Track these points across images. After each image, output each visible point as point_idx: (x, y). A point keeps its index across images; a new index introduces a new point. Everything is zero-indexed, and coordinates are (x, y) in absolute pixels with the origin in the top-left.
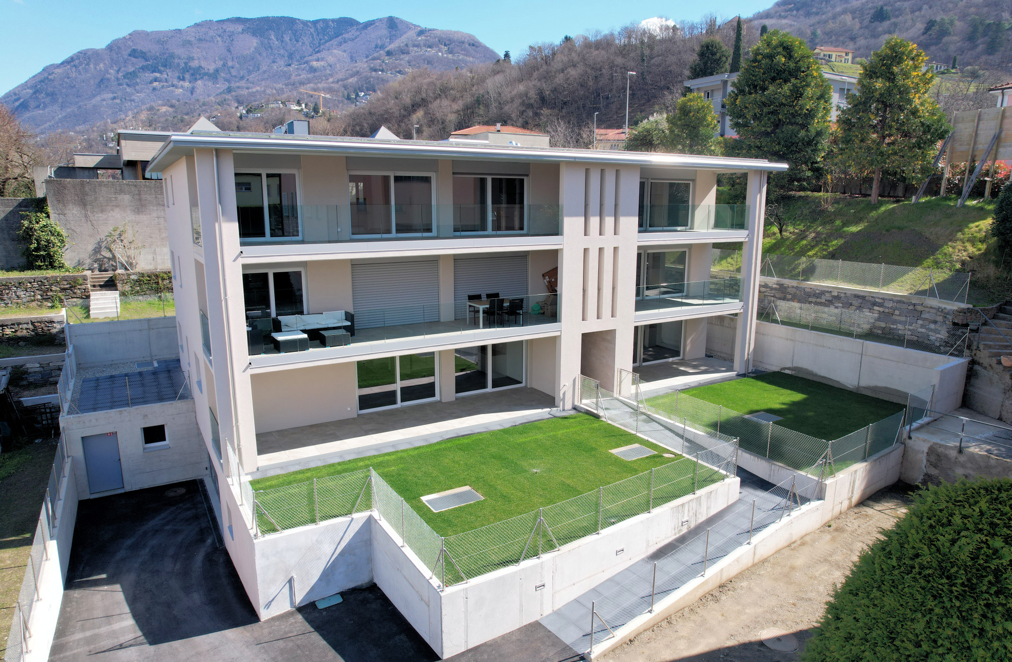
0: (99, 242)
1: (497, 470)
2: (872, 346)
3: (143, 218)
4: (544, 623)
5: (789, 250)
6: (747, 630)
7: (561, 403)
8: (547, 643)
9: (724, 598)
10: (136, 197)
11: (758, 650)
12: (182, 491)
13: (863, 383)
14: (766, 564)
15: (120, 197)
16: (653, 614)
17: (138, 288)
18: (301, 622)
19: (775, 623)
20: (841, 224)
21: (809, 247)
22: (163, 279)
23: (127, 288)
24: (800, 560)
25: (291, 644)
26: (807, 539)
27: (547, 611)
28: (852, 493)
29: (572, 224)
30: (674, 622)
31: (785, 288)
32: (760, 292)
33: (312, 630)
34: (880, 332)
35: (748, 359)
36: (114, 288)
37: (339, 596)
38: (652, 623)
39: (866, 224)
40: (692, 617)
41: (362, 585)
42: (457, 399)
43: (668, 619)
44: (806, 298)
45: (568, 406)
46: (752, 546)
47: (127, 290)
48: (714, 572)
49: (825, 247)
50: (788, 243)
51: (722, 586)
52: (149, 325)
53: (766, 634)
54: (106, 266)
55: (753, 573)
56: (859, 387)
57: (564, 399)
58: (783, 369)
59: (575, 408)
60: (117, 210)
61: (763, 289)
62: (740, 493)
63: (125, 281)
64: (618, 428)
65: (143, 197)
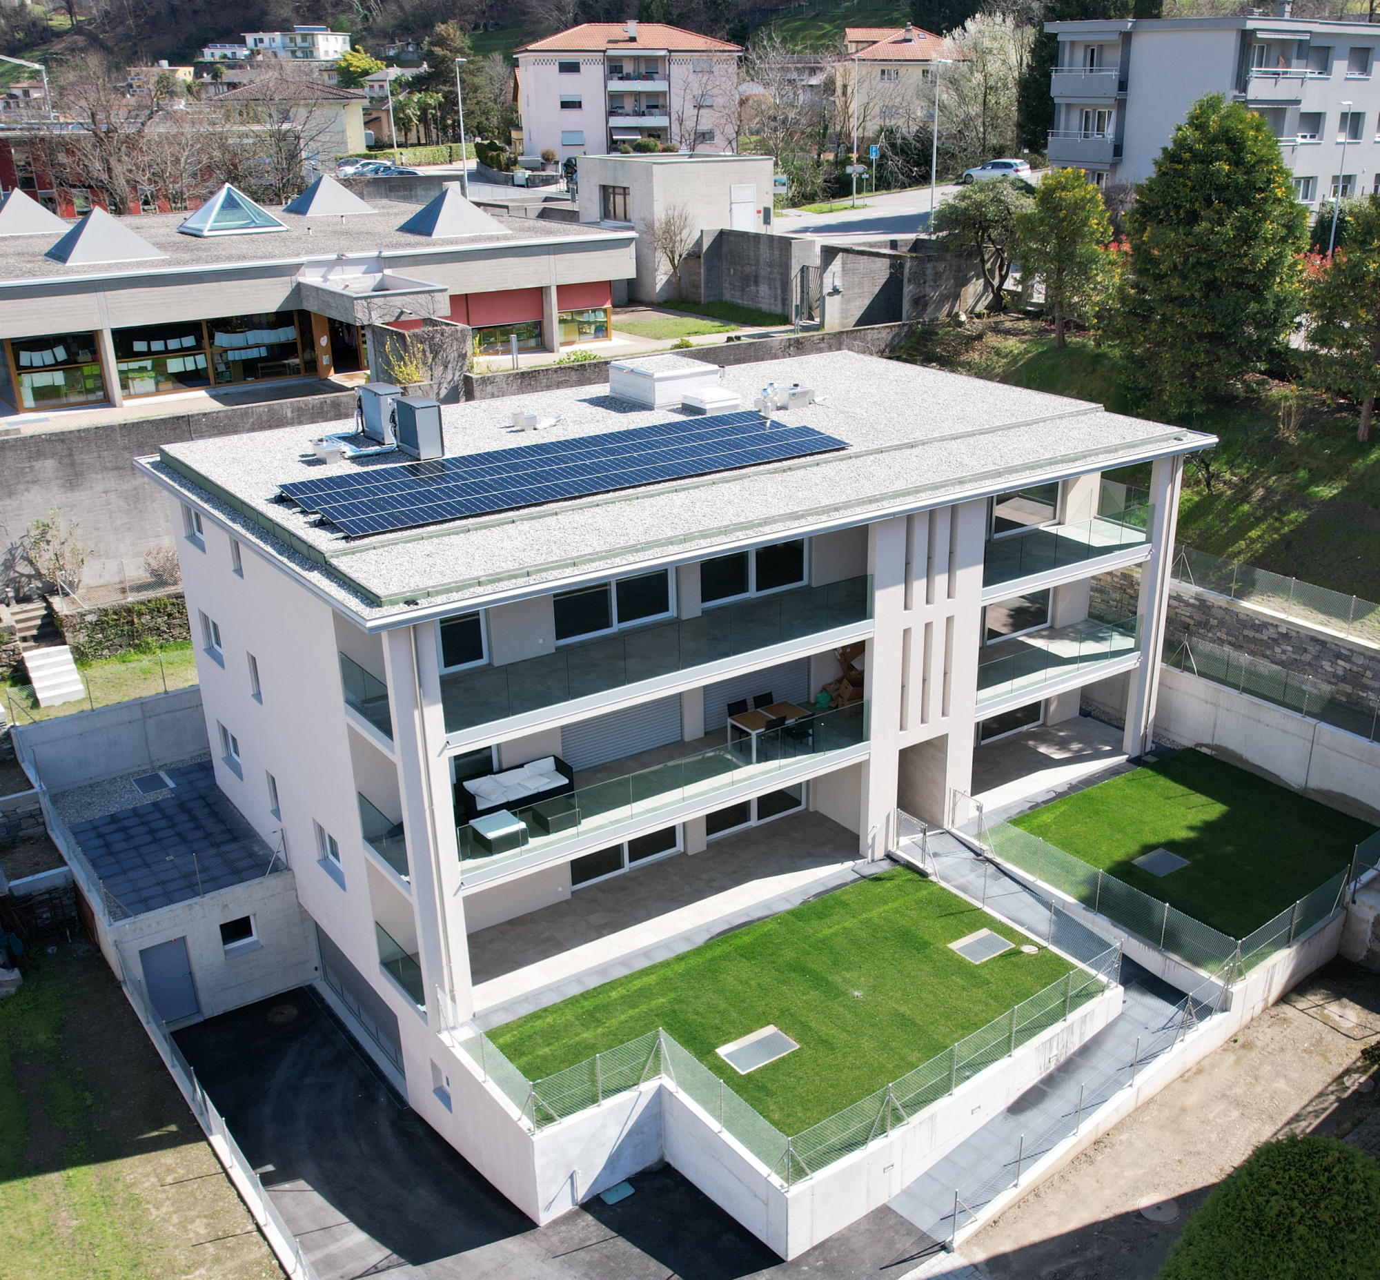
0: (10, 551)
1: (804, 994)
2: (1329, 733)
3: (80, 496)
4: (893, 1206)
5: (1221, 522)
6: (1124, 1199)
7: (870, 851)
8: (901, 1232)
9: (1099, 1158)
10: (66, 460)
11: (1135, 1223)
12: (291, 1011)
13: (1313, 784)
14: (1151, 1105)
15: (38, 465)
16: (1019, 1189)
17: (100, 636)
18: (595, 1225)
19: (1156, 1187)
20: (1307, 476)
21: (1252, 519)
22: (140, 614)
23: (82, 638)
24: (1192, 1098)
25: (597, 1255)
26: (1205, 1063)
27: (896, 1191)
28: (1269, 991)
29: (885, 599)
30: (1042, 1195)
31: (1209, 607)
32: (1169, 606)
33: (614, 1234)
34: (1344, 699)
35: (1145, 735)
36: (58, 641)
37: (627, 1184)
38: (1017, 1199)
39: (1346, 483)
40: (1063, 1187)
41: (650, 1167)
42: (710, 845)
43: (1035, 1192)
44: (1239, 628)
45: (880, 854)
46: (1135, 1088)
47: (82, 641)
48: (1089, 1127)
49: (1277, 524)
50: (1219, 505)
51: (1097, 1142)
52: (143, 712)
53: (1145, 1201)
54: (26, 589)
55: (1135, 1120)
56: (1306, 789)
57: (873, 846)
58: (1197, 745)
59: (889, 857)
60: (35, 489)
61: (1175, 603)
62: (1124, 1002)
63: (78, 627)
64: (956, 896)
65: (78, 458)
